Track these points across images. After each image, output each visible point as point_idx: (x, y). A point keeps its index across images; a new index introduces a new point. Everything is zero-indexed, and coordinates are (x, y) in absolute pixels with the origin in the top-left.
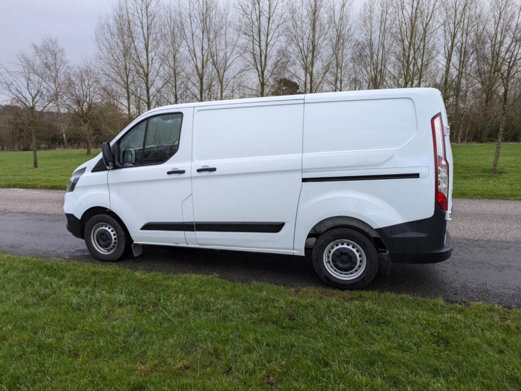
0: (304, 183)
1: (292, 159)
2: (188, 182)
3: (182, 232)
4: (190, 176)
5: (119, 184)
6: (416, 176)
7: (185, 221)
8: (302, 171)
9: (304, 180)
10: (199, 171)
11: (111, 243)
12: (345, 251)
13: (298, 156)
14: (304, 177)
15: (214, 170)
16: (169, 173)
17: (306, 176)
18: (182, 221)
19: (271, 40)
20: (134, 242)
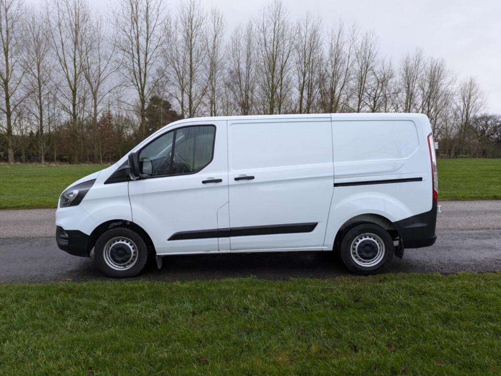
0: (335, 187)
1: (324, 167)
2: (226, 190)
3: (216, 239)
4: (227, 184)
5: (144, 195)
6: (420, 179)
7: (219, 228)
8: (334, 177)
9: (336, 185)
10: (236, 179)
11: (130, 257)
12: (369, 243)
13: (329, 164)
14: (335, 182)
15: (252, 178)
16: (204, 182)
17: (337, 181)
18: (216, 228)
19: (150, 59)
20: (157, 254)
